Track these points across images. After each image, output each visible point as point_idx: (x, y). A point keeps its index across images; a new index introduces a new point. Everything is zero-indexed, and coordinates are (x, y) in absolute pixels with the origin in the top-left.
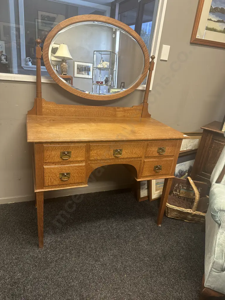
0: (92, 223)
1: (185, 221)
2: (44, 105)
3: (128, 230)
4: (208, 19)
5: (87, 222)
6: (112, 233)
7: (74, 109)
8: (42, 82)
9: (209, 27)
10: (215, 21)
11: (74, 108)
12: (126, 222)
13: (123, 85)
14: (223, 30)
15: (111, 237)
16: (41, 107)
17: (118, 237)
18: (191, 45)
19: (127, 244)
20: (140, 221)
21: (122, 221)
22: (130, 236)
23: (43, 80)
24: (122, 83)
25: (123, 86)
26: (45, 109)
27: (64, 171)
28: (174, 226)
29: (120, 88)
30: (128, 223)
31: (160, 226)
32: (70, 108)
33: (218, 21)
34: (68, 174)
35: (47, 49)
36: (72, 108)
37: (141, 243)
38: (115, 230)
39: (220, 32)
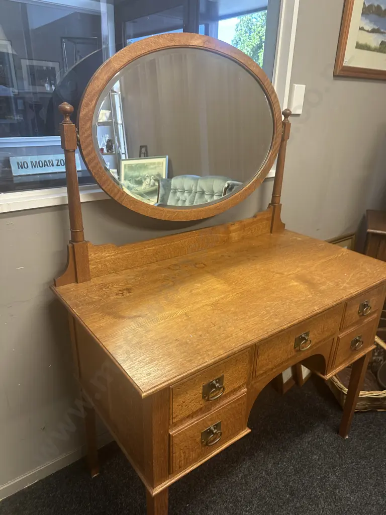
0: (228, 477)
1: (379, 410)
2: (92, 255)
3: (302, 470)
4: (360, 29)
5: (218, 479)
6: (278, 490)
7: (154, 248)
8: (81, 201)
9: (361, 42)
10: (368, 31)
11: (152, 246)
12: (287, 451)
13: (143, 150)
14: (378, 46)
15: (281, 499)
16: (86, 261)
17: (292, 494)
18: (336, 80)
19: (317, 505)
20: (308, 438)
21: (279, 450)
22: (312, 483)
23: (83, 197)
24: (141, 147)
25: (144, 154)
26: (94, 265)
27: (209, 423)
28: (368, 427)
29: (140, 156)
30: (292, 452)
31: (347, 437)
32: (145, 248)
33: (373, 31)
34: (217, 426)
35: (88, 125)
36: (149, 247)
37: (339, 492)
38: (279, 479)
39: (375, 50)
